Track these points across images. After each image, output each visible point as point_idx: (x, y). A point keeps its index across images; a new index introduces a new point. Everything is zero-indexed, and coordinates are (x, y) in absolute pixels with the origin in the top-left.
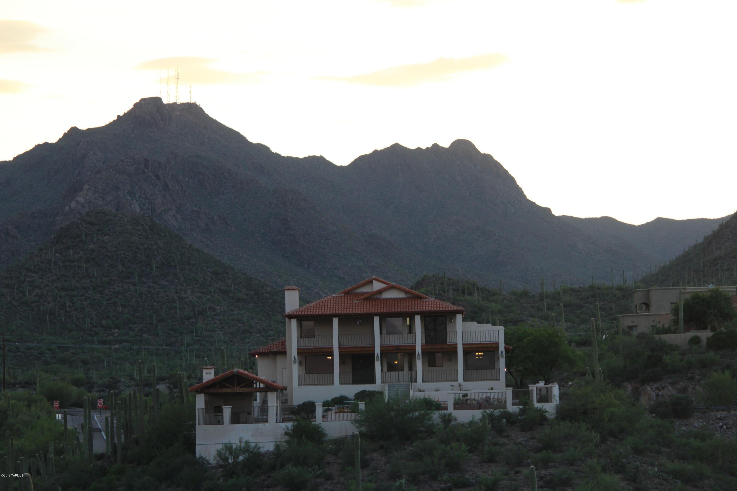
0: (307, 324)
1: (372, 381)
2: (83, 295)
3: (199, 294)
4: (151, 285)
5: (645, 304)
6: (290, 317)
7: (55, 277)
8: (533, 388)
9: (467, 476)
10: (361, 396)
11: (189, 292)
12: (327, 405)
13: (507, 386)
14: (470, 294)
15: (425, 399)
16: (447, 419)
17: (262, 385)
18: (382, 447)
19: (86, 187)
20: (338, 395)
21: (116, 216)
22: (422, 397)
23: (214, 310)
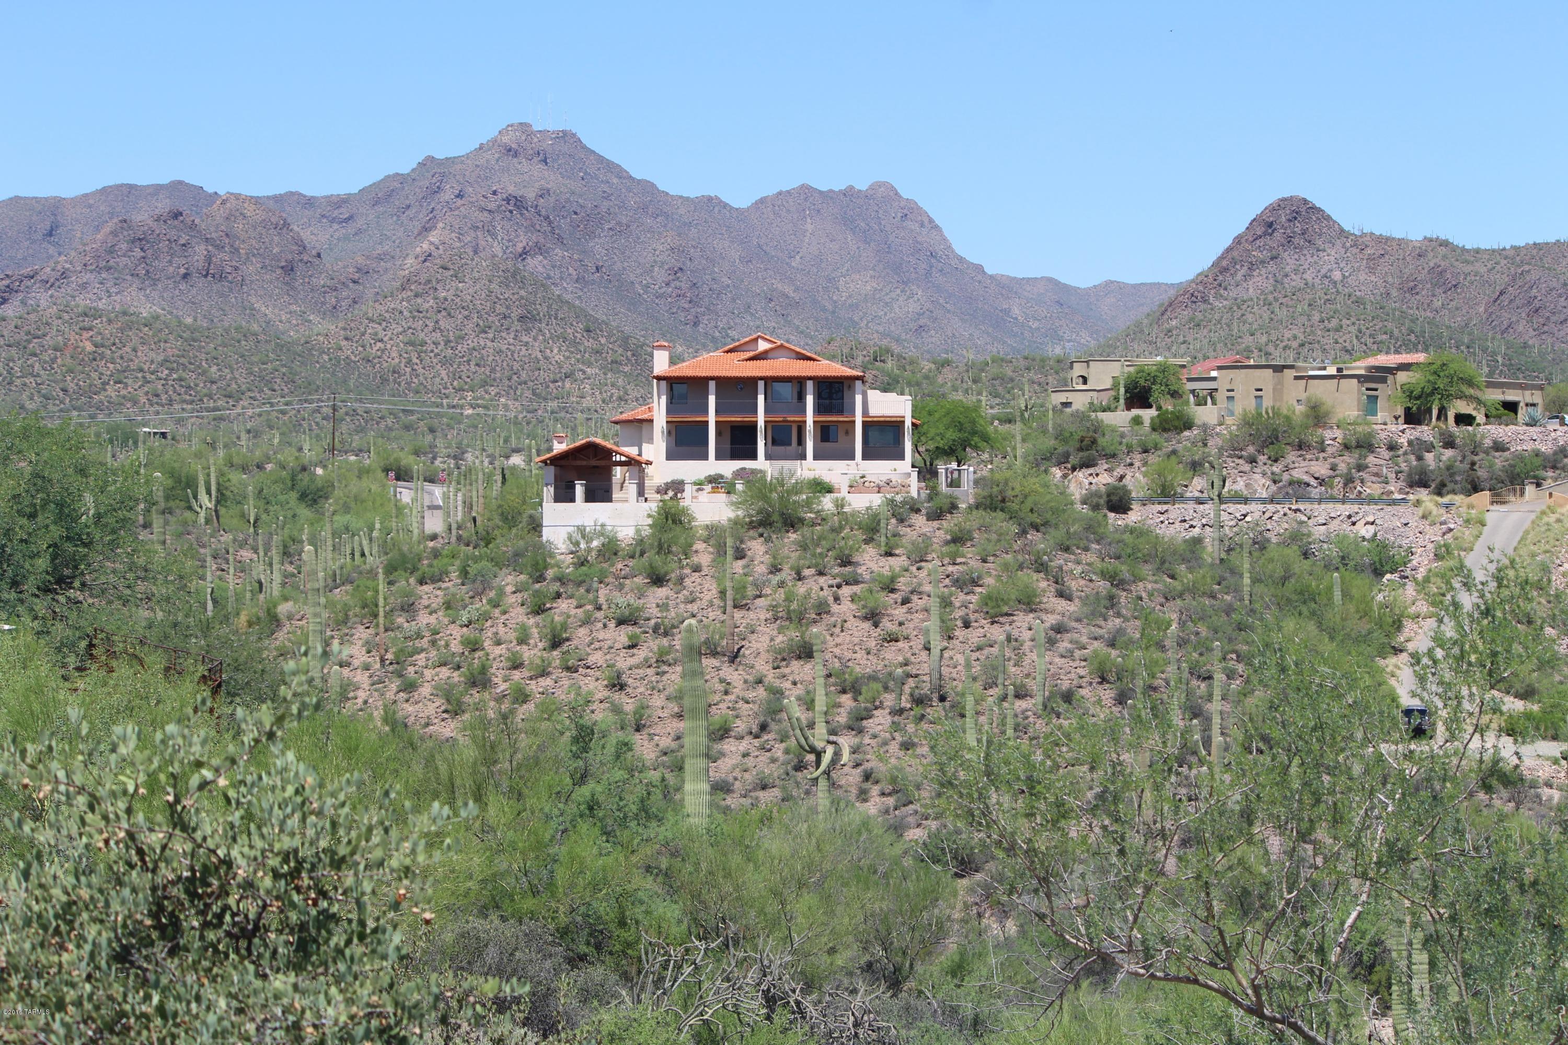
0: (679, 389)
1: (753, 456)
2: (432, 351)
3: (567, 354)
4: (512, 341)
5: (1083, 377)
6: (659, 378)
7: (400, 329)
8: (941, 469)
9: (859, 571)
10: (739, 474)
11: (556, 351)
12: (699, 485)
13: (913, 466)
14: (883, 361)
15: (815, 479)
16: (840, 504)
17: (623, 459)
18: (761, 535)
19: (440, 225)
20: (712, 473)
21: (473, 260)
22: (812, 477)
23: (584, 372)
